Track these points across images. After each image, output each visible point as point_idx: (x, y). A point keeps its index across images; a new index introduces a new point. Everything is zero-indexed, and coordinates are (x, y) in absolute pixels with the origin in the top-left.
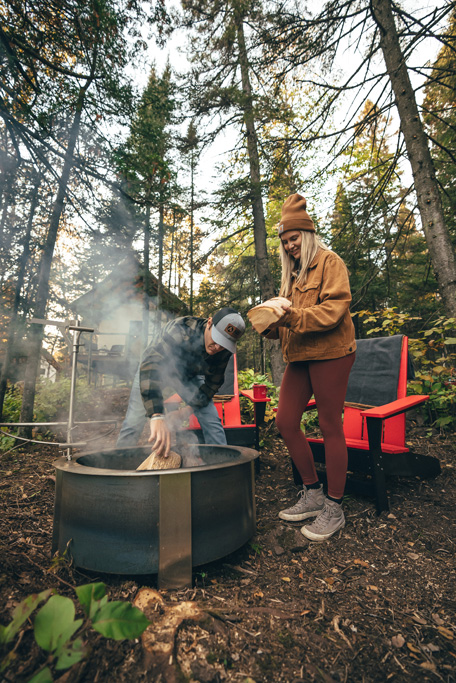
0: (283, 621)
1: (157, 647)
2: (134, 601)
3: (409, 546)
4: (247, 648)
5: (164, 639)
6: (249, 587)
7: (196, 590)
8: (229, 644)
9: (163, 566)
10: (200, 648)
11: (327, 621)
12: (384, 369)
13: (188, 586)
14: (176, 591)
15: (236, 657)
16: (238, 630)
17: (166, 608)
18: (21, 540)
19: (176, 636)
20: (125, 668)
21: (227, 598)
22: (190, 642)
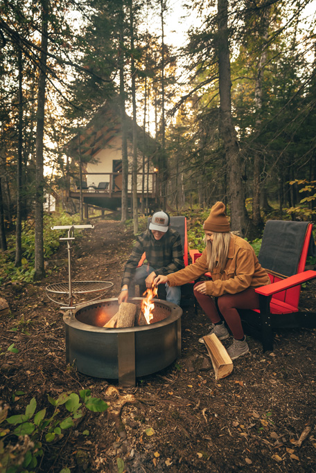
0: (176, 407)
1: (113, 412)
2: (105, 392)
3: (273, 375)
4: (154, 416)
5: (116, 409)
6: (167, 389)
7: (137, 389)
8: (145, 414)
9: (120, 375)
10: (132, 414)
11: (200, 409)
12: (291, 247)
13: (133, 386)
14: (127, 388)
15: (147, 419)
16: (152, 409)
17: (119, 396)
18: (50, 353)
19: (122, 408)
20: (100, 418)
21: (152, 393)
22: (128, 411)
